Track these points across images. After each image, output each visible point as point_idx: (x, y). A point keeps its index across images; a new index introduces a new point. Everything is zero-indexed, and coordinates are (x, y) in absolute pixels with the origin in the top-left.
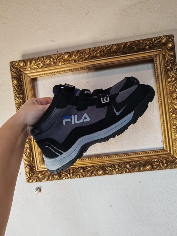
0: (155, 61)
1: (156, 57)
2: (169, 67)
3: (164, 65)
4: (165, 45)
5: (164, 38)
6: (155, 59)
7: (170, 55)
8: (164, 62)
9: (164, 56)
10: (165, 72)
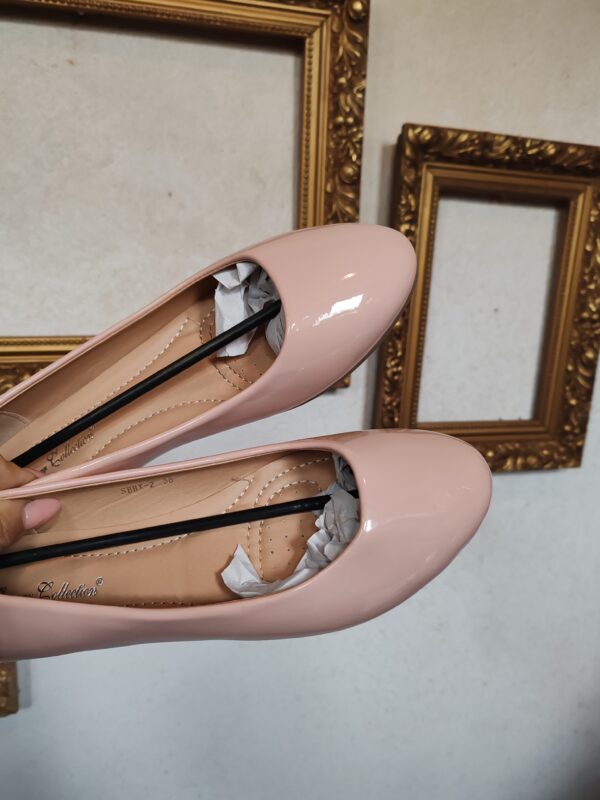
0: (307, 46)
1: (311, 35)
2: (343, 80)
3: (332, 70)
6: (308, 41)
7: (353, 40)
8: (333, 60)
10: (332, 92)
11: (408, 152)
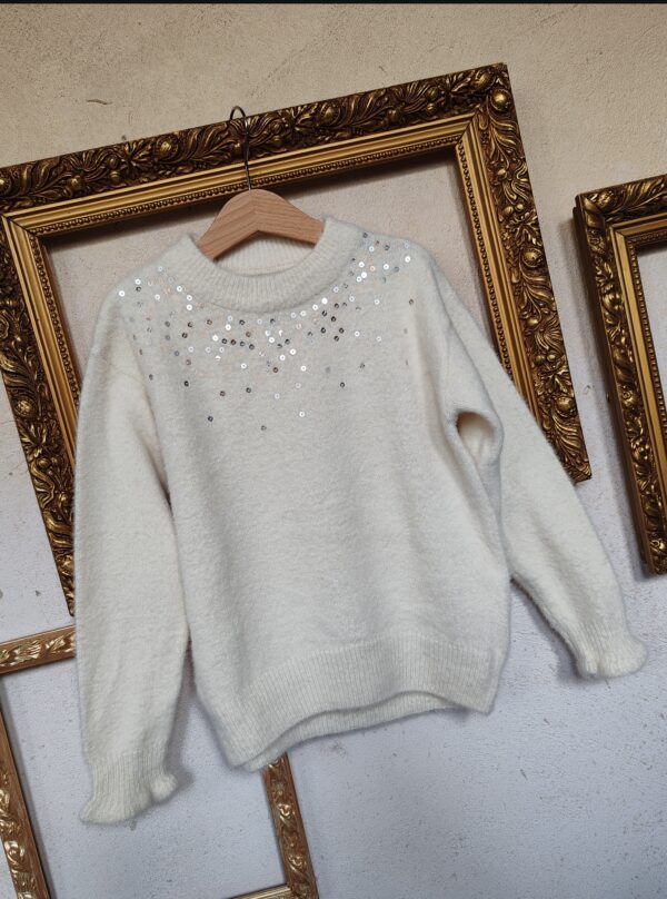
0: (458, 152)
1: (459, 141)
2: (502, 171)
3: (489, 166)
4: (484, 100)
5: (480, 75)
6: (457, 147)
7: (504, 131)
8: (488, 156)
9: (484, 137)
10: (494, 186)
11: (590, 222)
